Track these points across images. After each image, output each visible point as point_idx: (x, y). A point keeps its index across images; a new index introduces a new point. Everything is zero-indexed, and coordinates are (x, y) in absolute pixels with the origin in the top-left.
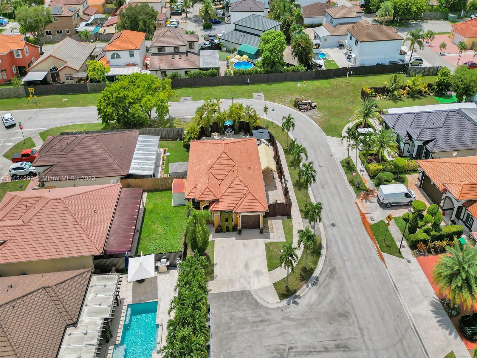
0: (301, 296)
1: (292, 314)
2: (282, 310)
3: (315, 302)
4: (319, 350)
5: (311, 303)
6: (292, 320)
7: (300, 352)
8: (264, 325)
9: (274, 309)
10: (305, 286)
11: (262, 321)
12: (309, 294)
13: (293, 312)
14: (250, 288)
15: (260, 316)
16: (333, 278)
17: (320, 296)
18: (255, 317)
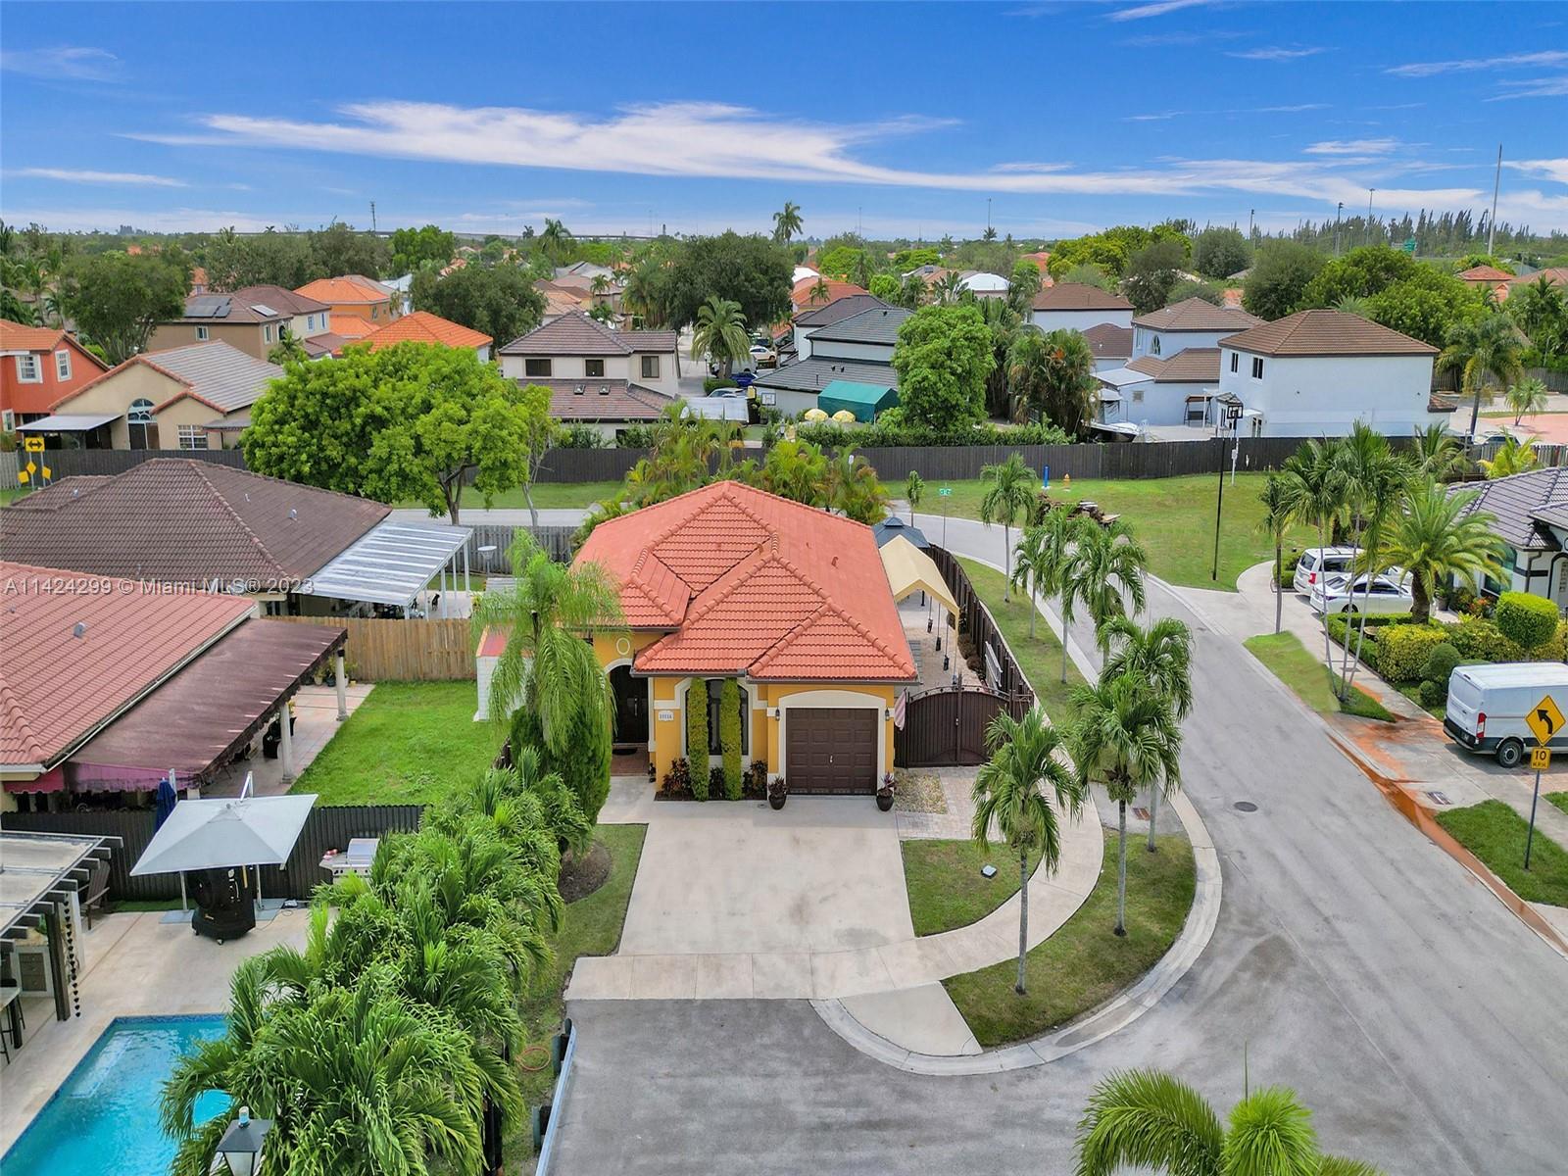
0: (1101, 1036)
1: (1057, 1107)
2: (994, 1088)
8: (884, 1141)
9: (948, 1080)
10: (1122, 1001)
11: (872, 1125)
12: (1148, 1029)
14: (814, 992)
16: (1278, 978)
17: (1213, 1041)
18: (831, 1105)
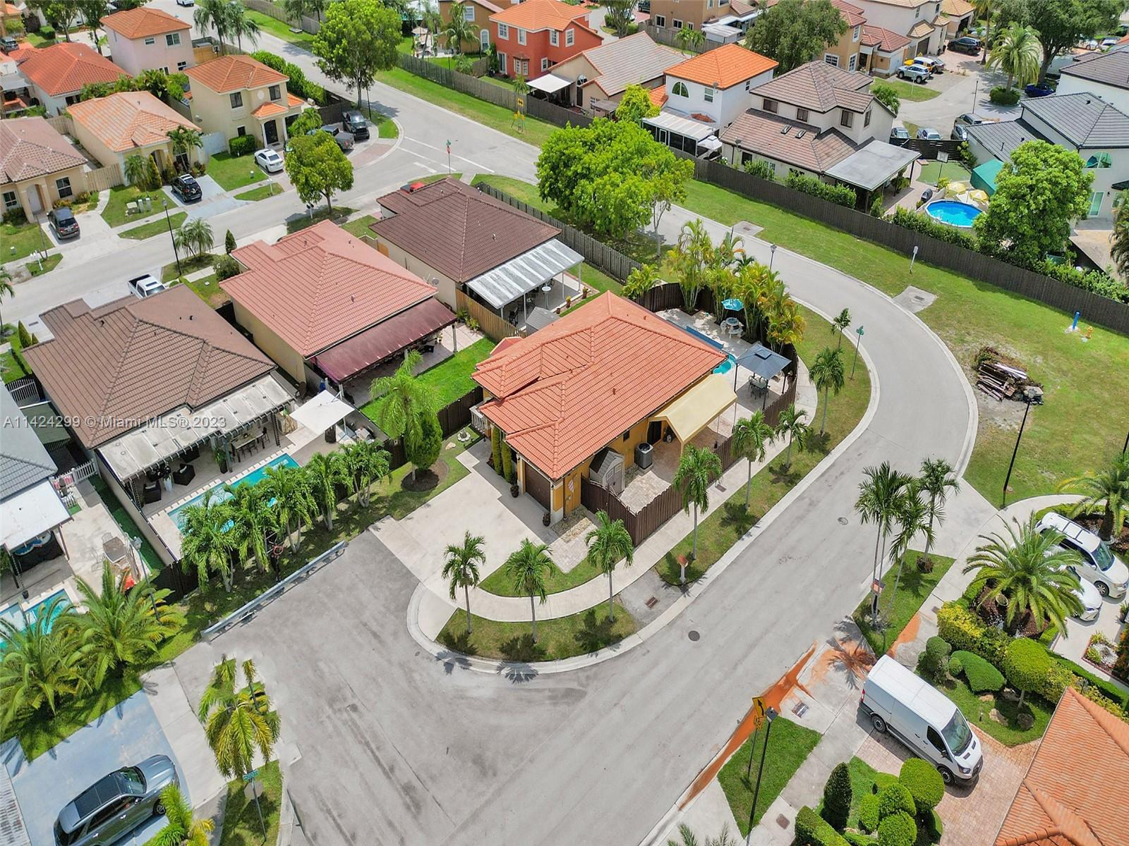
0: (471, 668)
1: (421, 675)
2: (417, 654)
3: (476, 699)
4: (380, 757)
5: (469, 694)
6: (410, 680)
7: (358, 727)
8: (370, 642)
9: (412, 640)
10: (497, 664)
11: (375, 635)
12: (486, 679)
13: (428, 674)
15: (382, 626)
16: (555, 704)
17: (494, 701)
18: (376, 620)
